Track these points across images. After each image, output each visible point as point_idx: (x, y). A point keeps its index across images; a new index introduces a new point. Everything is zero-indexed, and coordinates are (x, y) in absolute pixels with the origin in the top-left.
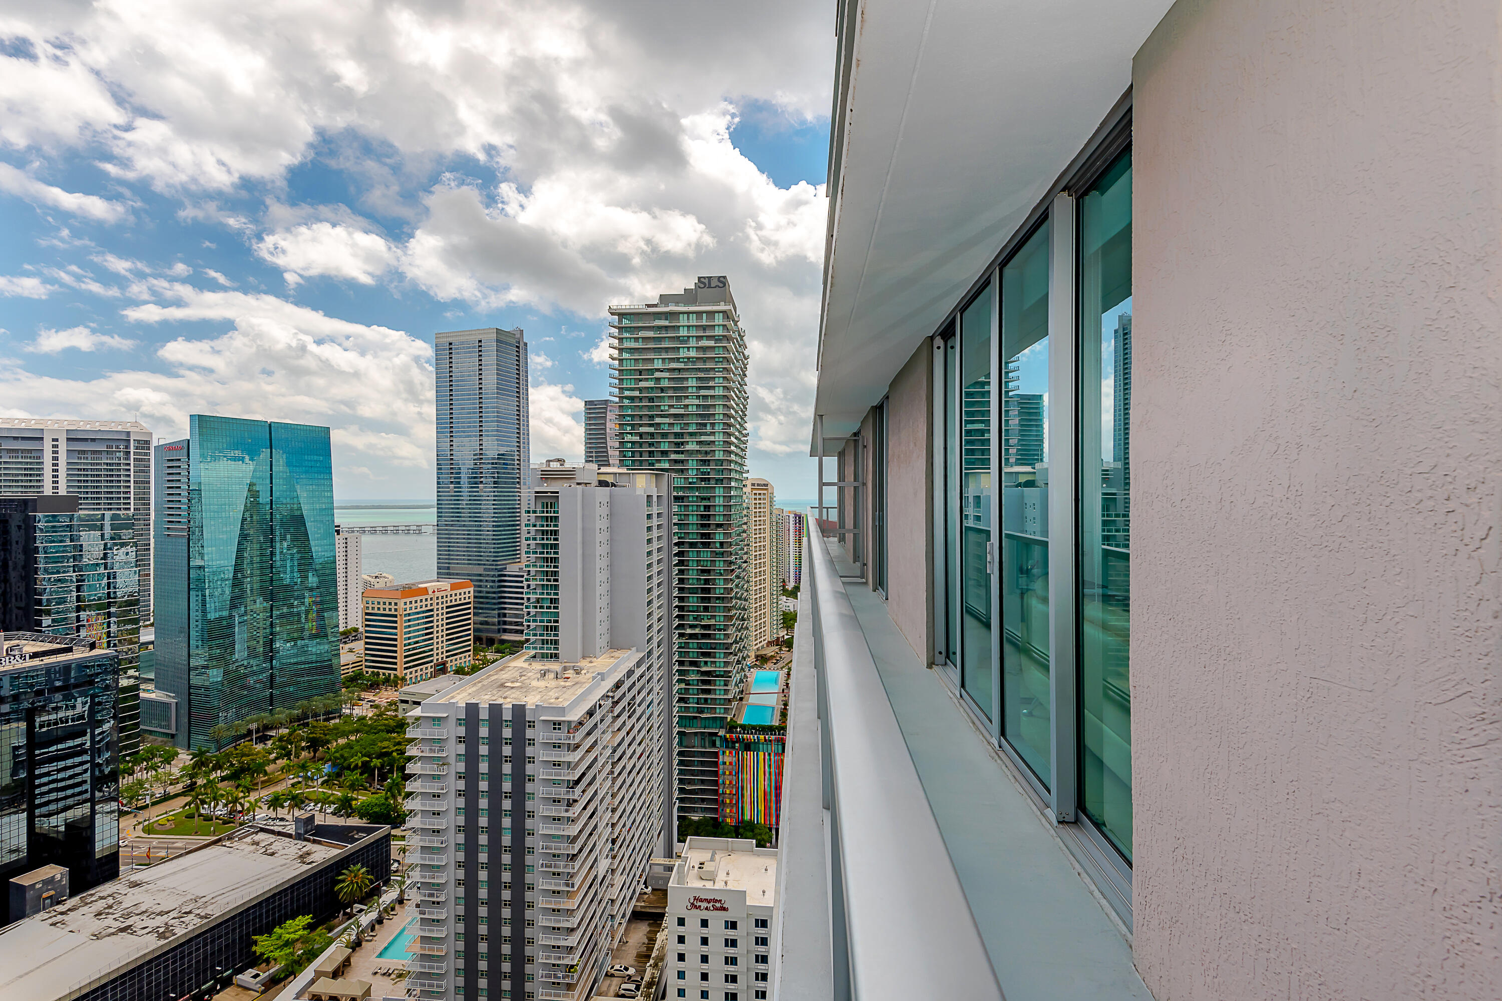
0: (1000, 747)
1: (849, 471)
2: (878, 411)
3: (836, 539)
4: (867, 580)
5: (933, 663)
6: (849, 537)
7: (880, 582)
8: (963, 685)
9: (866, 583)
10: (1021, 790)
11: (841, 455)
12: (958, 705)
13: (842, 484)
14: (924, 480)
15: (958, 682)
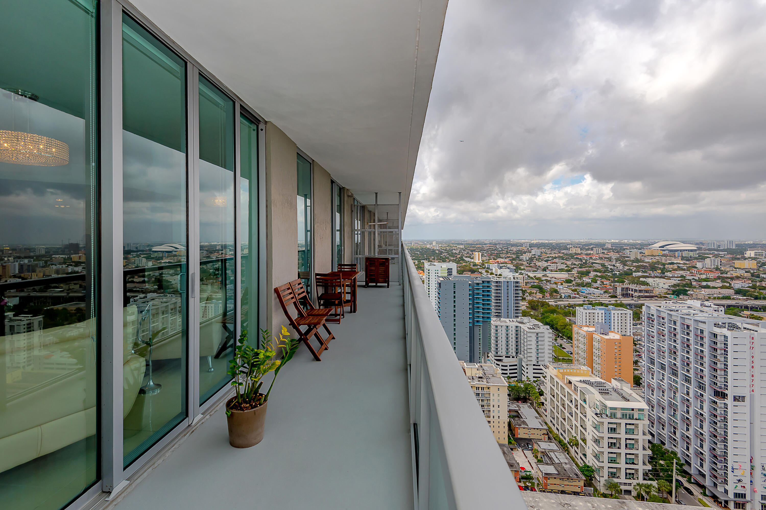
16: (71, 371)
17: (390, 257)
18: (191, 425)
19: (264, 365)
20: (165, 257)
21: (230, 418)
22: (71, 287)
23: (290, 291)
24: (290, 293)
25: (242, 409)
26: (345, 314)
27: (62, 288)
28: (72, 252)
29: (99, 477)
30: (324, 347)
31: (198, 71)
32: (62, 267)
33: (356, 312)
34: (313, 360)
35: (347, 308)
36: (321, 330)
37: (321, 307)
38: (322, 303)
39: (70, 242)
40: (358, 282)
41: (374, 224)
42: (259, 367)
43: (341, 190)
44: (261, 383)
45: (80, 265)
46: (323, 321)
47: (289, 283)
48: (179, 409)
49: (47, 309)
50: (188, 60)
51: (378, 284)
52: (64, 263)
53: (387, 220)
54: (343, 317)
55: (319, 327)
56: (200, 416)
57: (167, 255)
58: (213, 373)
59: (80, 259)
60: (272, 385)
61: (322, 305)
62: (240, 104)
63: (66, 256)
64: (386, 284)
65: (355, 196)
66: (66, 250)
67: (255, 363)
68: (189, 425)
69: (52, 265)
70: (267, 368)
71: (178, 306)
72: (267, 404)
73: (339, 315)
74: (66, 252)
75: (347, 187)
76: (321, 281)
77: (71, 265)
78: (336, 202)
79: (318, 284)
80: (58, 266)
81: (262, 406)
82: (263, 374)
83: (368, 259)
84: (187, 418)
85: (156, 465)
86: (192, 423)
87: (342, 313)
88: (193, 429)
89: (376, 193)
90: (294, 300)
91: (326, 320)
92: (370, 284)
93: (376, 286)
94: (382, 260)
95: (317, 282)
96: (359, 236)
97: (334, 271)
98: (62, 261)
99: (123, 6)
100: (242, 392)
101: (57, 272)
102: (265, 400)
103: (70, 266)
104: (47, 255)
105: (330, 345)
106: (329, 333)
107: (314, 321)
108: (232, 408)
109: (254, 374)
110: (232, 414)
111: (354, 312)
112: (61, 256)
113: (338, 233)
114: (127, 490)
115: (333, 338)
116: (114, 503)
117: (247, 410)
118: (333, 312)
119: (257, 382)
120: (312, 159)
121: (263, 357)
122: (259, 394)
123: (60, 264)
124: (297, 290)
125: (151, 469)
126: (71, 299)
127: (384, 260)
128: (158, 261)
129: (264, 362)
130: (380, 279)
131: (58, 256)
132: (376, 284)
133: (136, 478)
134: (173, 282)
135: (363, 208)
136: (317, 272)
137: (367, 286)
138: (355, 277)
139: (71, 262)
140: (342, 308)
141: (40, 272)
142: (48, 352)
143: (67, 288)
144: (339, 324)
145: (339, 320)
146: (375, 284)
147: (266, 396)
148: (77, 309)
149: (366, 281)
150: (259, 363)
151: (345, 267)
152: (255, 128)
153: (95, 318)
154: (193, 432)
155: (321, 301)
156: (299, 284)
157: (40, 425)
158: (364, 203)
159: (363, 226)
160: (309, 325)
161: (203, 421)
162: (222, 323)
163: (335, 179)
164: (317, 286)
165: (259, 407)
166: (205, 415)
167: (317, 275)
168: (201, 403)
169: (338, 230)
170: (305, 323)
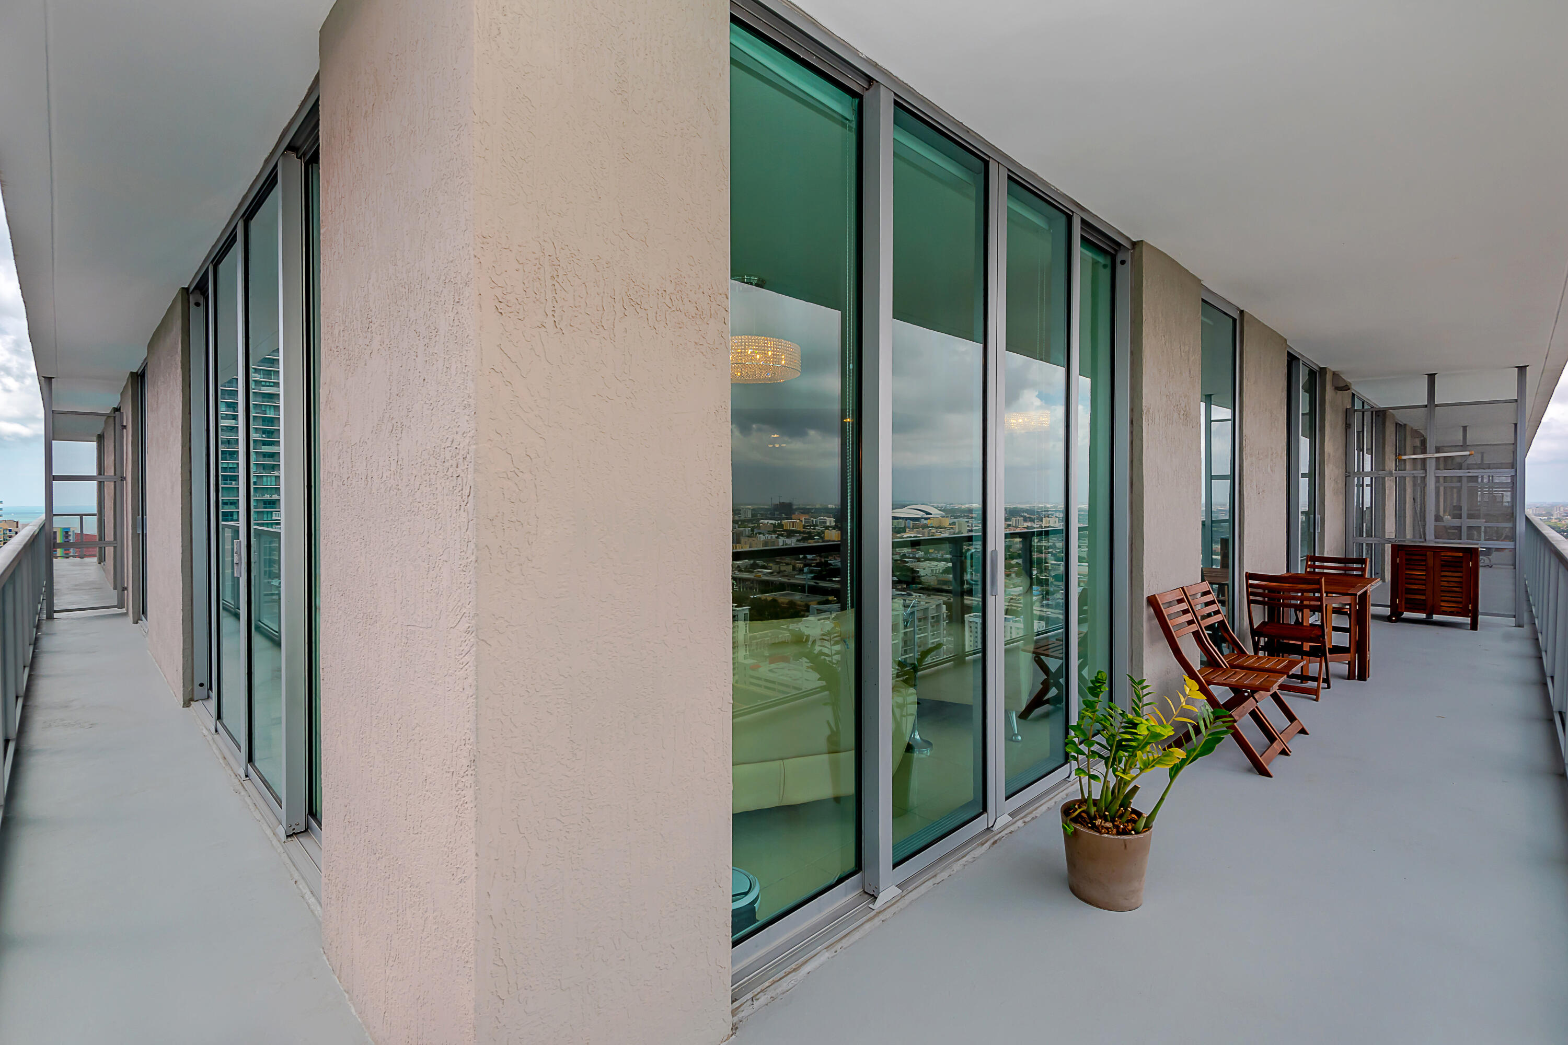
0: (247, 776)
1: (109, 460)
2: (138, 379)
3: (95, 560)
4: (127, 610)
5: (191, 699)
6: (109, 551)
7: (142, 611)
8: (219, 717)
9: (126, 614)
10: (258, 817)
11: (100, 439)
12: (211, 742)
13: (101, 478)
14: (180, 470)
15: (214, 711)
16: (798, 692)
17: (1481, 544)
18: (992, 829)
19: (1144, 751)
20: (909, 527)
21: (1071, 839)
22: (782, 569)
23: (1184, 606)
24: (1185, 612)
25: (1095, 828)
26: (1332, 681)
27: (771, 569)
28: (783, 515)
29: (858, 867)
30: (1277, 746)
31: (1006, 172)
32: (772, 537)
33: (1368, 679)
34: (1250, 771)
35: (1339, 666)
36: (1265, 704)
37: (1261, 653)
38: (1262, 643)
39: (782, 501)
40: (1373, 605)
41: (1422, 456)
42: (1133, 753)
43: (1316, 376)
44: (1135, 789)
45: (794, 536)
46: (1275, 688)
47: (1182, 588)
48: (969, 792)
49: (754, 598)
50: (989, 157)
51: (1436, 617)
52: (774, 532)
53: (1464, 447)
54: (1326, 685)
55: (1262, 697)
56: (1004, 819)
57: (911, 526)
58: (1020, 745)
59: (793, 527)
60: (1162, 799)
61: (1263, 649)
62: (1082, 219)
63: (777, 522)
64: (1468, 620)
65: (1355, 388)
66: (776, 513)
67: (1123, 743)
68: (988, 828)
69: (760, 533)
70: (1151, 758)
71: (930, 616)
72: (1151, 834)
73: (1315, 679)
74: (776, 516)
75: (1332, 367)
76: (1260, 591)
77: (782, 535)
78: (1303, 405)
79: (1252, 597)
80: (767, 535)
81: (1141, 836)
82: (1142, 770)
83: (1397, 550)
84: (985, 815)
85: (938, 879)
86: (992, 826)
87: (1323, 676)
88: (996, 838)
89: (1432, 377)
90: (1194, 627)
91: (1282, 687)
92: (1406, 615)
93: (1428, 622)
94: (1449, 554)
95: (1249, 594)
96: (1367, 490)
97: (1293, 571)
98: (772, 529)
99: (895, 94)
100: (1096, 795)
101: (766, 544)
102: (1147, 827)
103: (780, 537)
104: (754, 520)
105: (1296, 744)
106: (1291, 718)
107: (1253, 682)
108: (1075, 820)
109: (1122, 765)
110: (1075, 832)
111: (1359, 679)
112: (771, 522)
113: (1304, 484)
114: (898, 904)
115: (1303, 731)
116: (882, 917)
117: (1108, 833)
118: (1296, 670)
119: (1127, 783)
120: (1238, 309)
121: (1146, 733)
122: (1132, 809)
123: (769, 533)
124: (1199, 607)
125: (930, 883)
126: (781, 587)
127: (1461, 554)
128: (899, 535)
129: (1144, 746)
130: (1443, 604)
131: (766, 521)
132: (1430, 615)
133: (910, 888)
134: (922, 573)
135: (1380, 415)
136: (1248, 569)
137: (1395, 617)
138: (1366, 592)
139: (781, 531)
140: (1324, 664)
141: (746, 543)
142: (756, 661)
143: (778, 569)
144: (1316, 700)
145: (1315, 692)
146: (1424, 616)
147: (1151, 818)
148: (789, 602)
149: (1393, 606)
150: (1134, 744)
151: (1326, 564)
152: (1108, 262)
153: (854, 609)
154: (995, 842)
155: (1259, 639)
156: (1205, 594)
157: (782, 759)
158: (1382, 405)
159: (1379, 463)
160: (1236, 689)
161: (1012, 828)
162: (1034, 653)
163: (1297, 349)
164: (1250, 602)
165: (1133, 837)
166: (1015, 819)
167: (1250, 576)
168: (1010, 793)
169: (1304, 475)
170: (1228, 681)
